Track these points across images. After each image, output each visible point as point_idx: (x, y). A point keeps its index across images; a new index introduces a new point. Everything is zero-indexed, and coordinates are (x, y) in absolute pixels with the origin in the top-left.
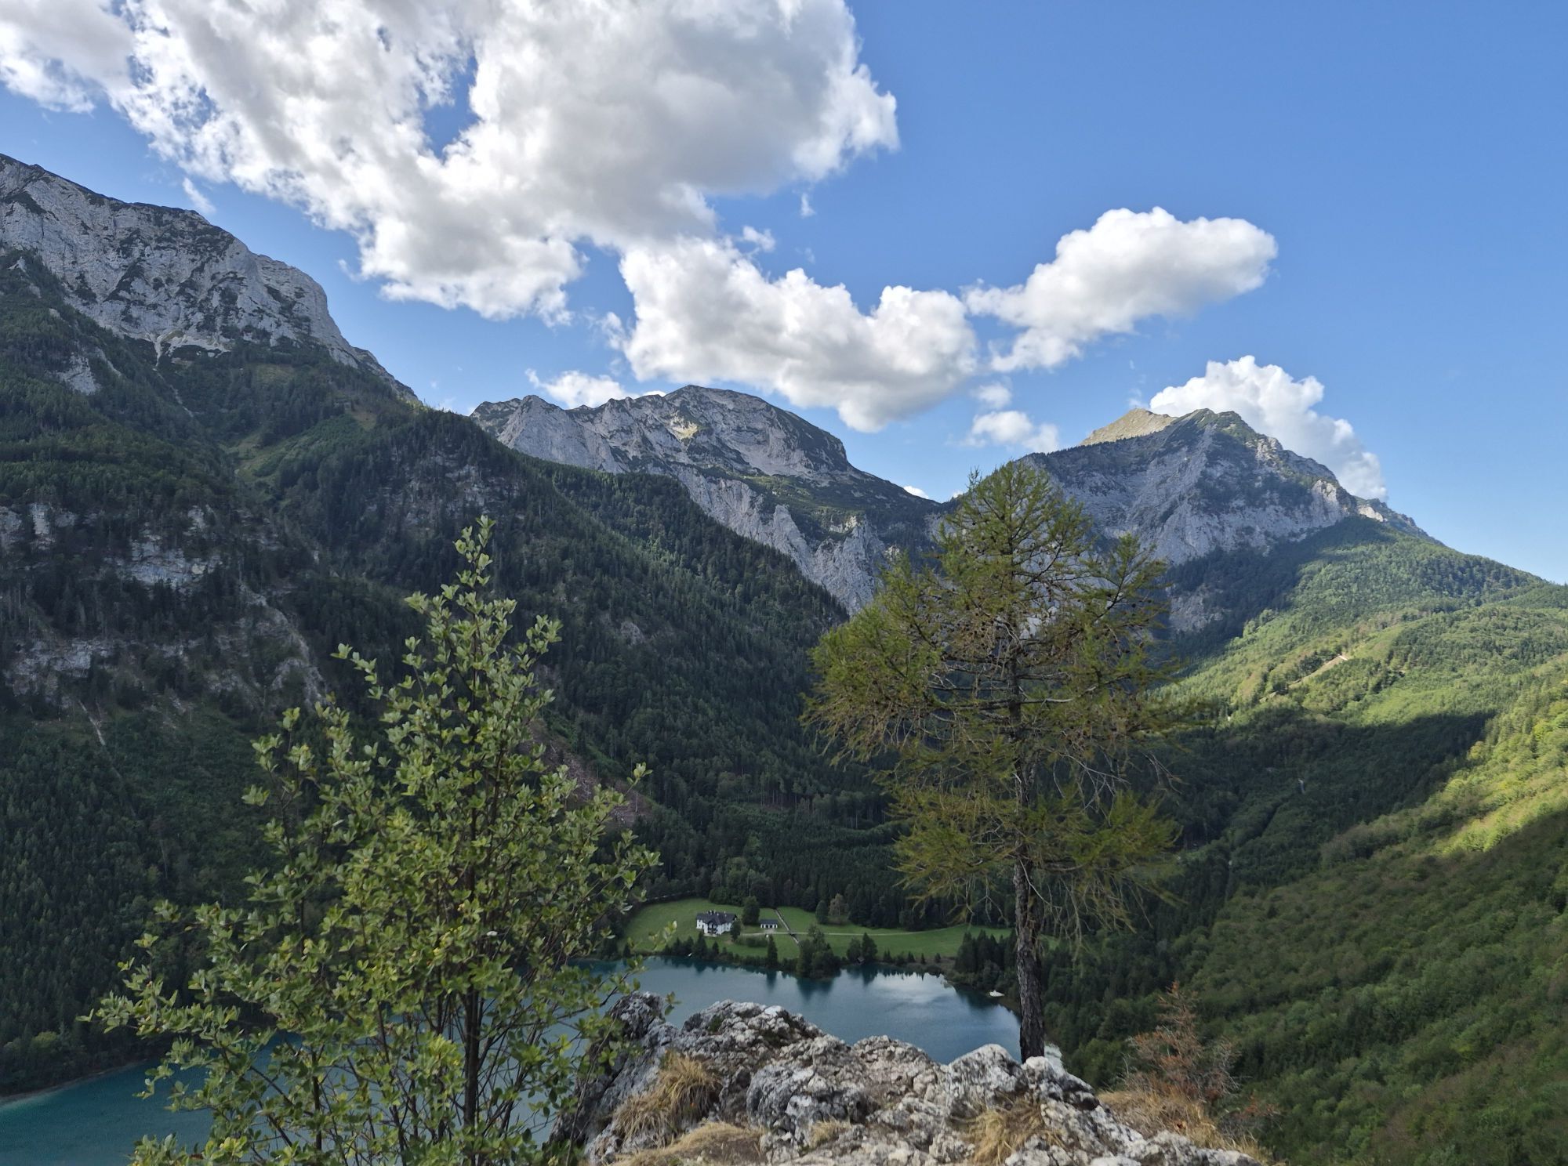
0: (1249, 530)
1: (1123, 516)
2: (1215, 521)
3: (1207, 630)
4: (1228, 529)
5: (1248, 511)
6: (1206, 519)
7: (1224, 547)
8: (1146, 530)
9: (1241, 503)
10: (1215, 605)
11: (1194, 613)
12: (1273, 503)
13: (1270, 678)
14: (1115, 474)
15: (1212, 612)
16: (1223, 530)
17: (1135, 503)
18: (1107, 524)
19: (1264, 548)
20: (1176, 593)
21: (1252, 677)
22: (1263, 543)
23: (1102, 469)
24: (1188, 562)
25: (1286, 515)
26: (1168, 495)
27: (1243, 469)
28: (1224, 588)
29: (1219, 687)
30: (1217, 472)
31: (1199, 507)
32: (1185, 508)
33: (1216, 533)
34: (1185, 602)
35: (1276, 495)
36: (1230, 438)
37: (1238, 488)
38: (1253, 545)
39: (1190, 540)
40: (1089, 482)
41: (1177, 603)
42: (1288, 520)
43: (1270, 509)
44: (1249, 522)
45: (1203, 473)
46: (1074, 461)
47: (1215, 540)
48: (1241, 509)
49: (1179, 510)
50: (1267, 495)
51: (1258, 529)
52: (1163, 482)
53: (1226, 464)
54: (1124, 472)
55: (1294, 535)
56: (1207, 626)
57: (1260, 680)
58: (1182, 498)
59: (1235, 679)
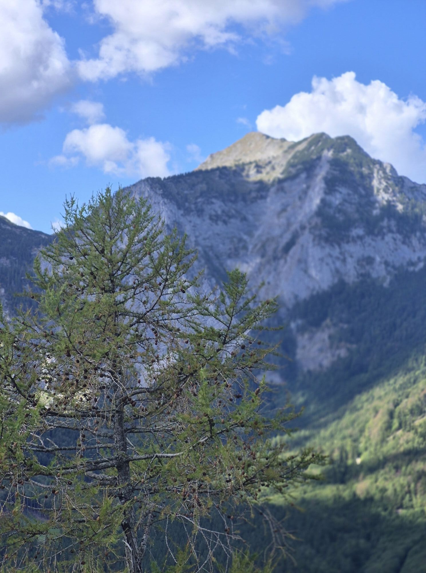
0: (370, 260)
1: (245, 248)
2: (336, 252)
3: (334, 368)
4: (349, 260)
5: (368, 240)
6: (328, 250)
7: (346, 279)
8: (268, 262)
9: (360, 232)
10: (340, 340)
11: (321, 350)
12: (390, 231)
13: (396, 414)
14: (235, 202)
15: (338, 348)
16: (344, 261)
17: (257, 233)
18: (229, 256)
19: (385, 278)
20: (302, 330)
21: (379, 415)
22: (383, 273)
23: (221, 196)
24: (312, 297)
25: (404, 243)
26: (289, 224)
27: (361, 196)
28: (348, 322)
29: (347, 427)
30: (336, 200)
31: (320, 237)
32: (306, 238)
33: (338, 264)
34: (311, 338)
35: (393, 223)
36: (346, 164)
37: (356, 216)
38: (374, 275)
39: (313, 272)
40: (209, 209)
41: (302, 340)
42: (405, 248)
43: (389, 237)
44: (369, 252)
45: (323, 201)
46: (193, 186)
47: (337, 271)
48: (360, 238)
49: (301, 240)
50: (385, 223)
51: (378, 259)
52: (284, 210)
53: (344, 190)
54: (244, 200)
55: (412, 264)
56: (333, 364)
57: (386, 418)
58: (303, 228)
59: (362, 418)
